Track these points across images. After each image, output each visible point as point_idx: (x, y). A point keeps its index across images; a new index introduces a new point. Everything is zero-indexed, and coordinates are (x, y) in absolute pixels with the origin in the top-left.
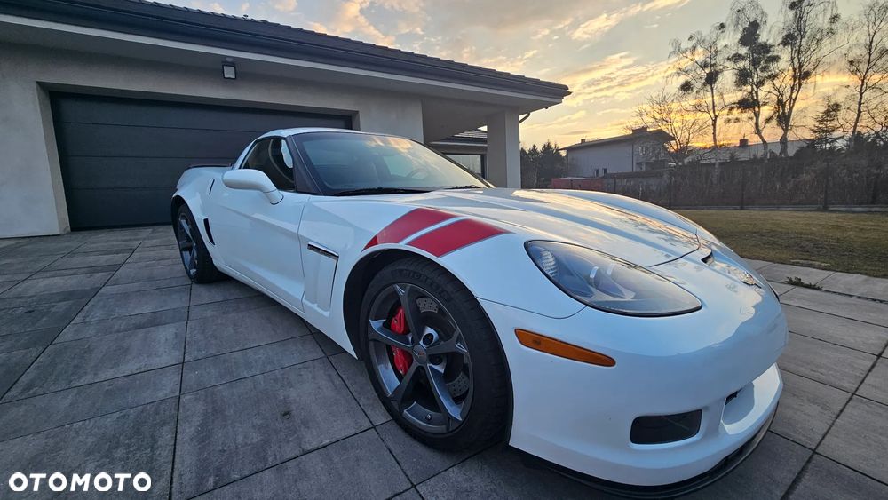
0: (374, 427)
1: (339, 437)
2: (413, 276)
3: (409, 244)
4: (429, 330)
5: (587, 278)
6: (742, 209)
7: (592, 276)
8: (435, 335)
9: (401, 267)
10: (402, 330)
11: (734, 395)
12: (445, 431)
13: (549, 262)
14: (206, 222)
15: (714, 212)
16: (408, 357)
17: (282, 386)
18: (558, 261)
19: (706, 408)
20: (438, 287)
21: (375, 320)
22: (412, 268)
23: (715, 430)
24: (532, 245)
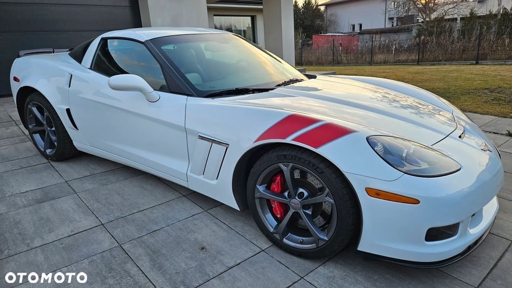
0: (263, 251)
1: (245, 258)
2: (295, 159)
3: (294, 140)
4: (301, 190)
5: (401, 157)
6: (477, 63)
7: (404, 155)
8: (306, 194)
9: (285, 153)
10: (280, 191)
11: (474, 215)
12: (315, 247)
13: (379, 148)
14: (68, 111)
15: (454, 67)
16: (285, 208)
17: (188, 233)
18: (384, 147)
19: (462, 221)
20: (314, 165)
21: (260, 186)
22: (293, 154)
23: (465, 233)
24: (371, 139)
